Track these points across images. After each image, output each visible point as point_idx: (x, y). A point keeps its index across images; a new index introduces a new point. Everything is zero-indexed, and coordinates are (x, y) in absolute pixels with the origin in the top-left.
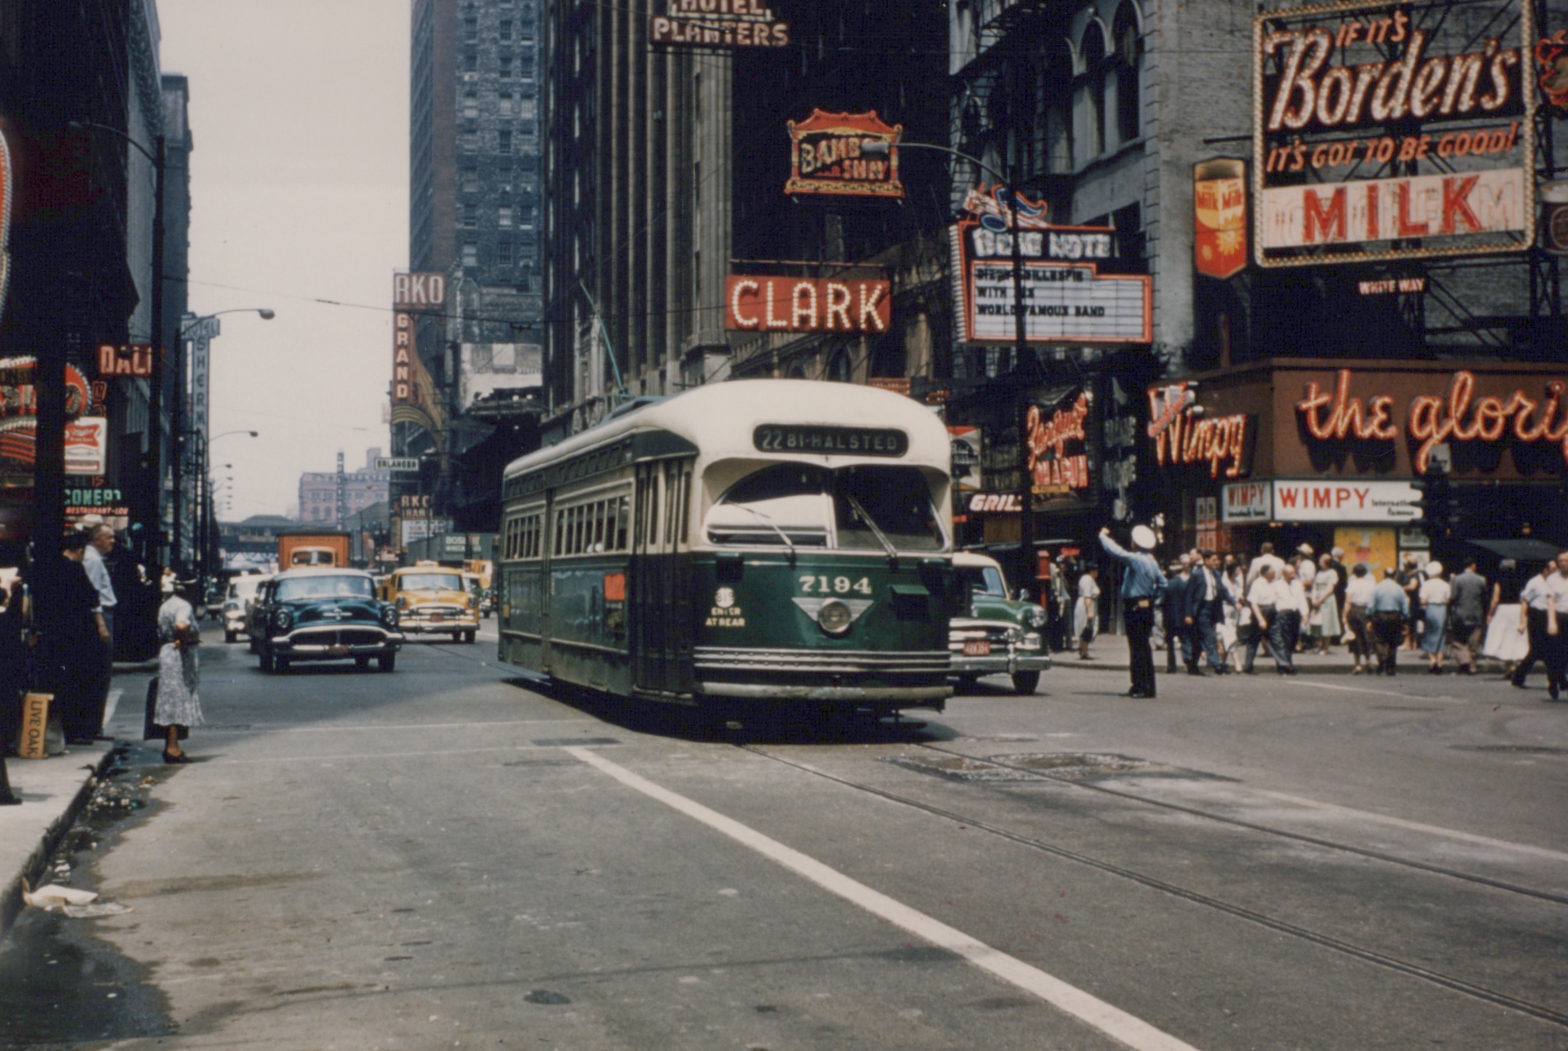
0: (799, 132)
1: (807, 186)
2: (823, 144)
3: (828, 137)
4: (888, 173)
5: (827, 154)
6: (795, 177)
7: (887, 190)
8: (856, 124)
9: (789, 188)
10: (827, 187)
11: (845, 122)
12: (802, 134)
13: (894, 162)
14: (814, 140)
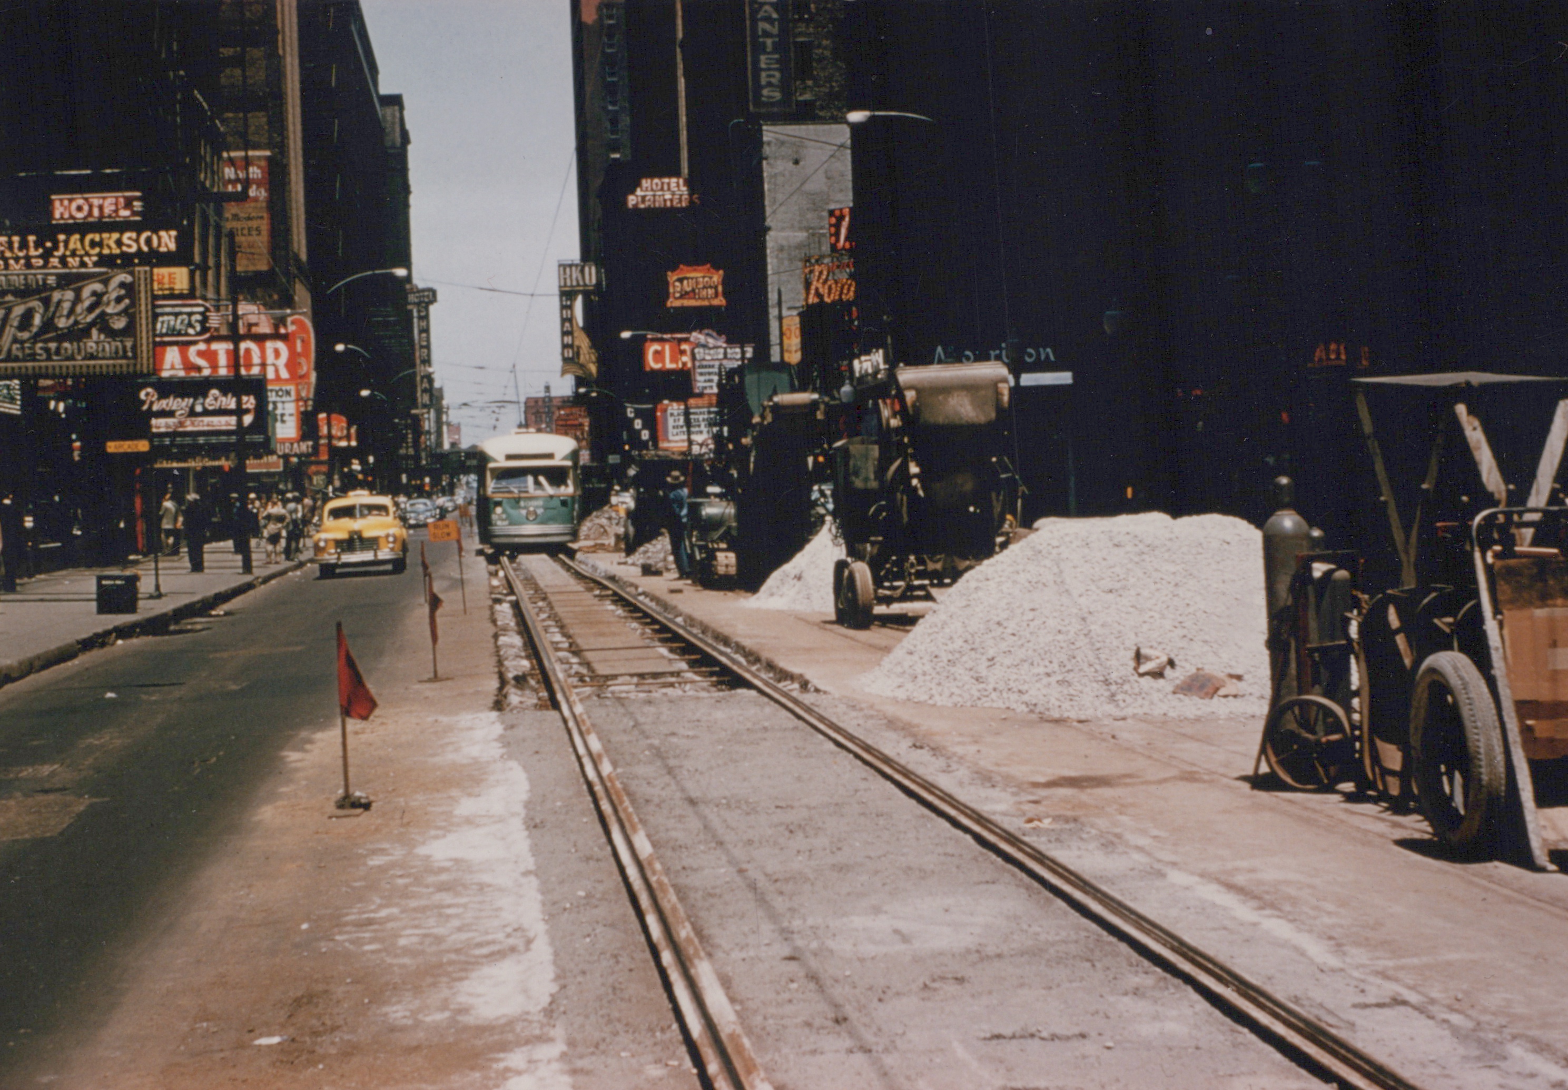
0: (672, 277)
1: (677, 303)
2: (685, 282)
3: (687, 278)
4: (716, 295)
5: (687, 286)
6: (671, 299)
7: (716, 302)
8: (700, 271)
9: (669, 304)
10: (687, 303)
11: (695, 270)
12: (675, 278)
13: (720, 289)
14: (681, 280)
